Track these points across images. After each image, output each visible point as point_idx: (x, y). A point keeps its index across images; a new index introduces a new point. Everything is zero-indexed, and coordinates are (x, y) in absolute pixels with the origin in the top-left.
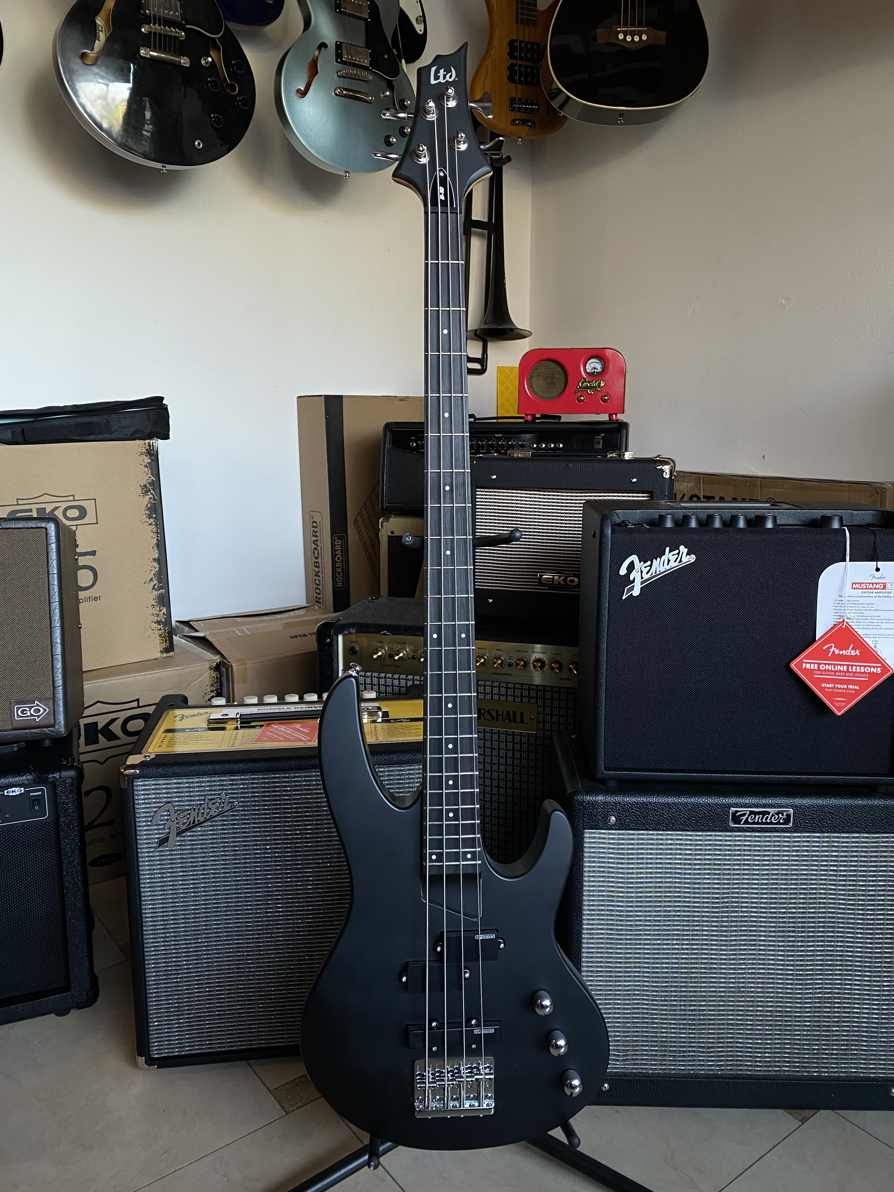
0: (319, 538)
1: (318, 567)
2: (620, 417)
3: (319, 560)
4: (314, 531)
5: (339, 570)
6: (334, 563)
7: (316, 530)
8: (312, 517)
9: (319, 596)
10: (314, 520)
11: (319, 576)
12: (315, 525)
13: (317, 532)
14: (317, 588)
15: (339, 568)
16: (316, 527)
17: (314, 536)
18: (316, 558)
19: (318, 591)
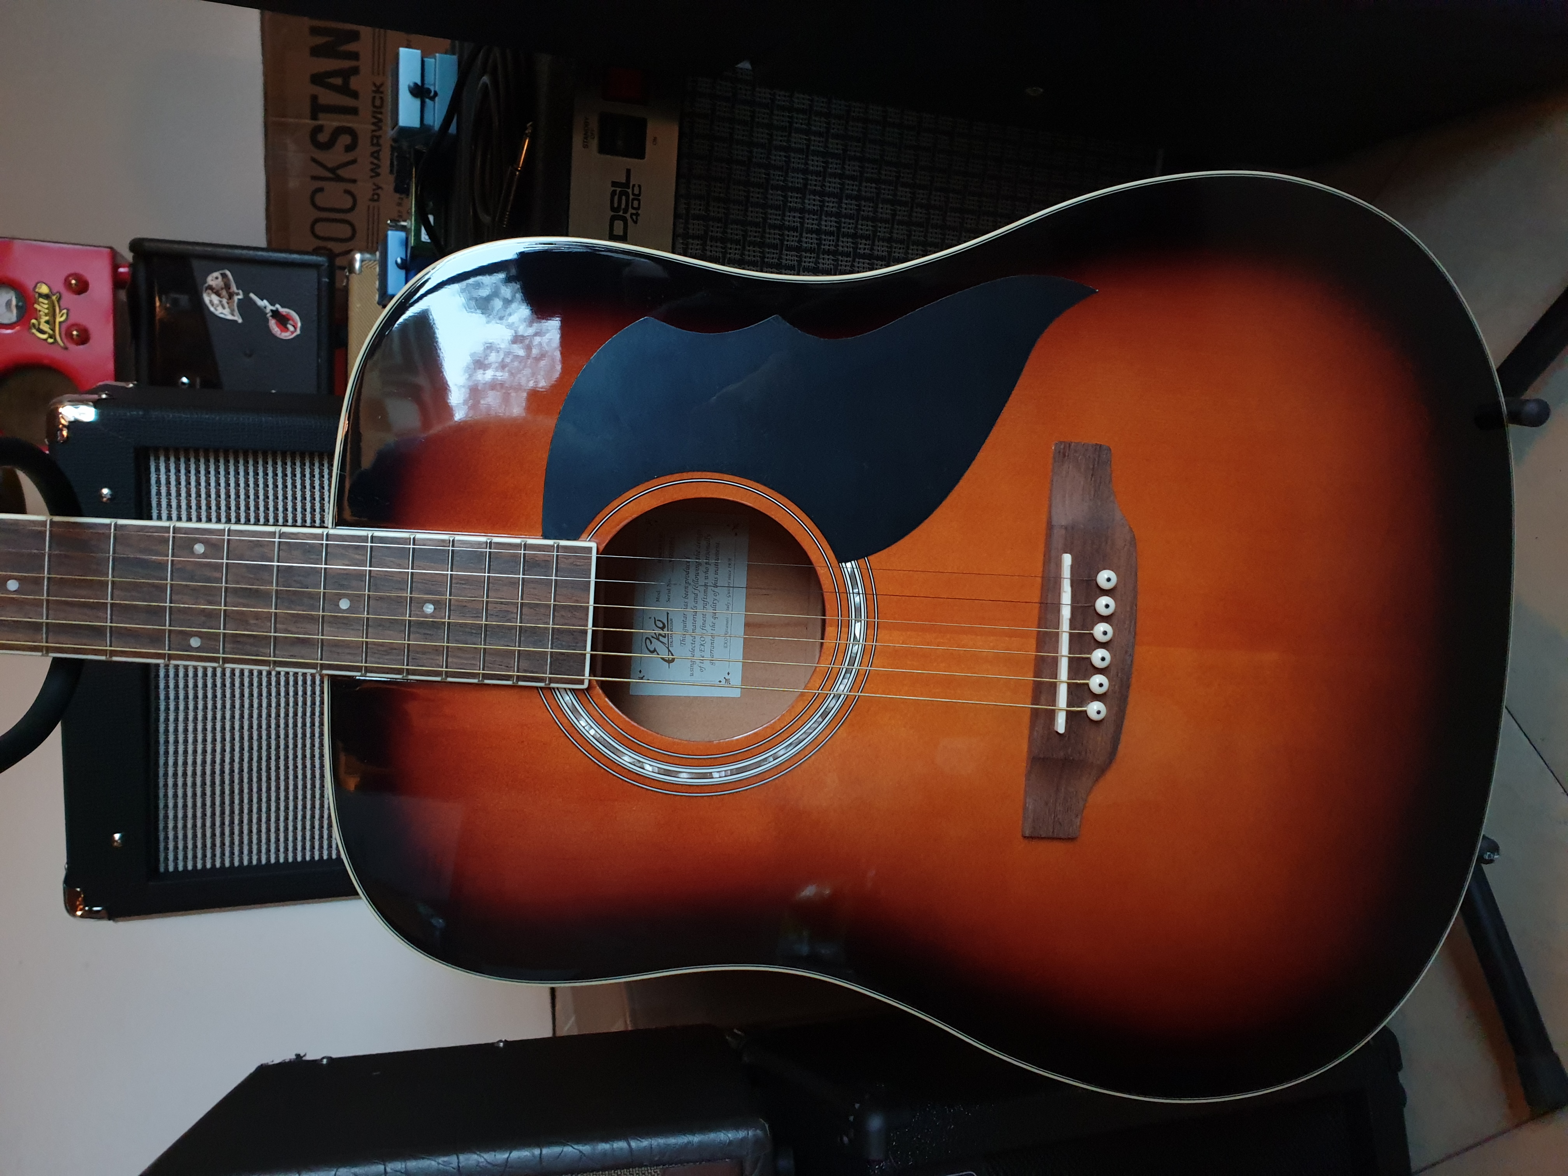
2: (125, 256)
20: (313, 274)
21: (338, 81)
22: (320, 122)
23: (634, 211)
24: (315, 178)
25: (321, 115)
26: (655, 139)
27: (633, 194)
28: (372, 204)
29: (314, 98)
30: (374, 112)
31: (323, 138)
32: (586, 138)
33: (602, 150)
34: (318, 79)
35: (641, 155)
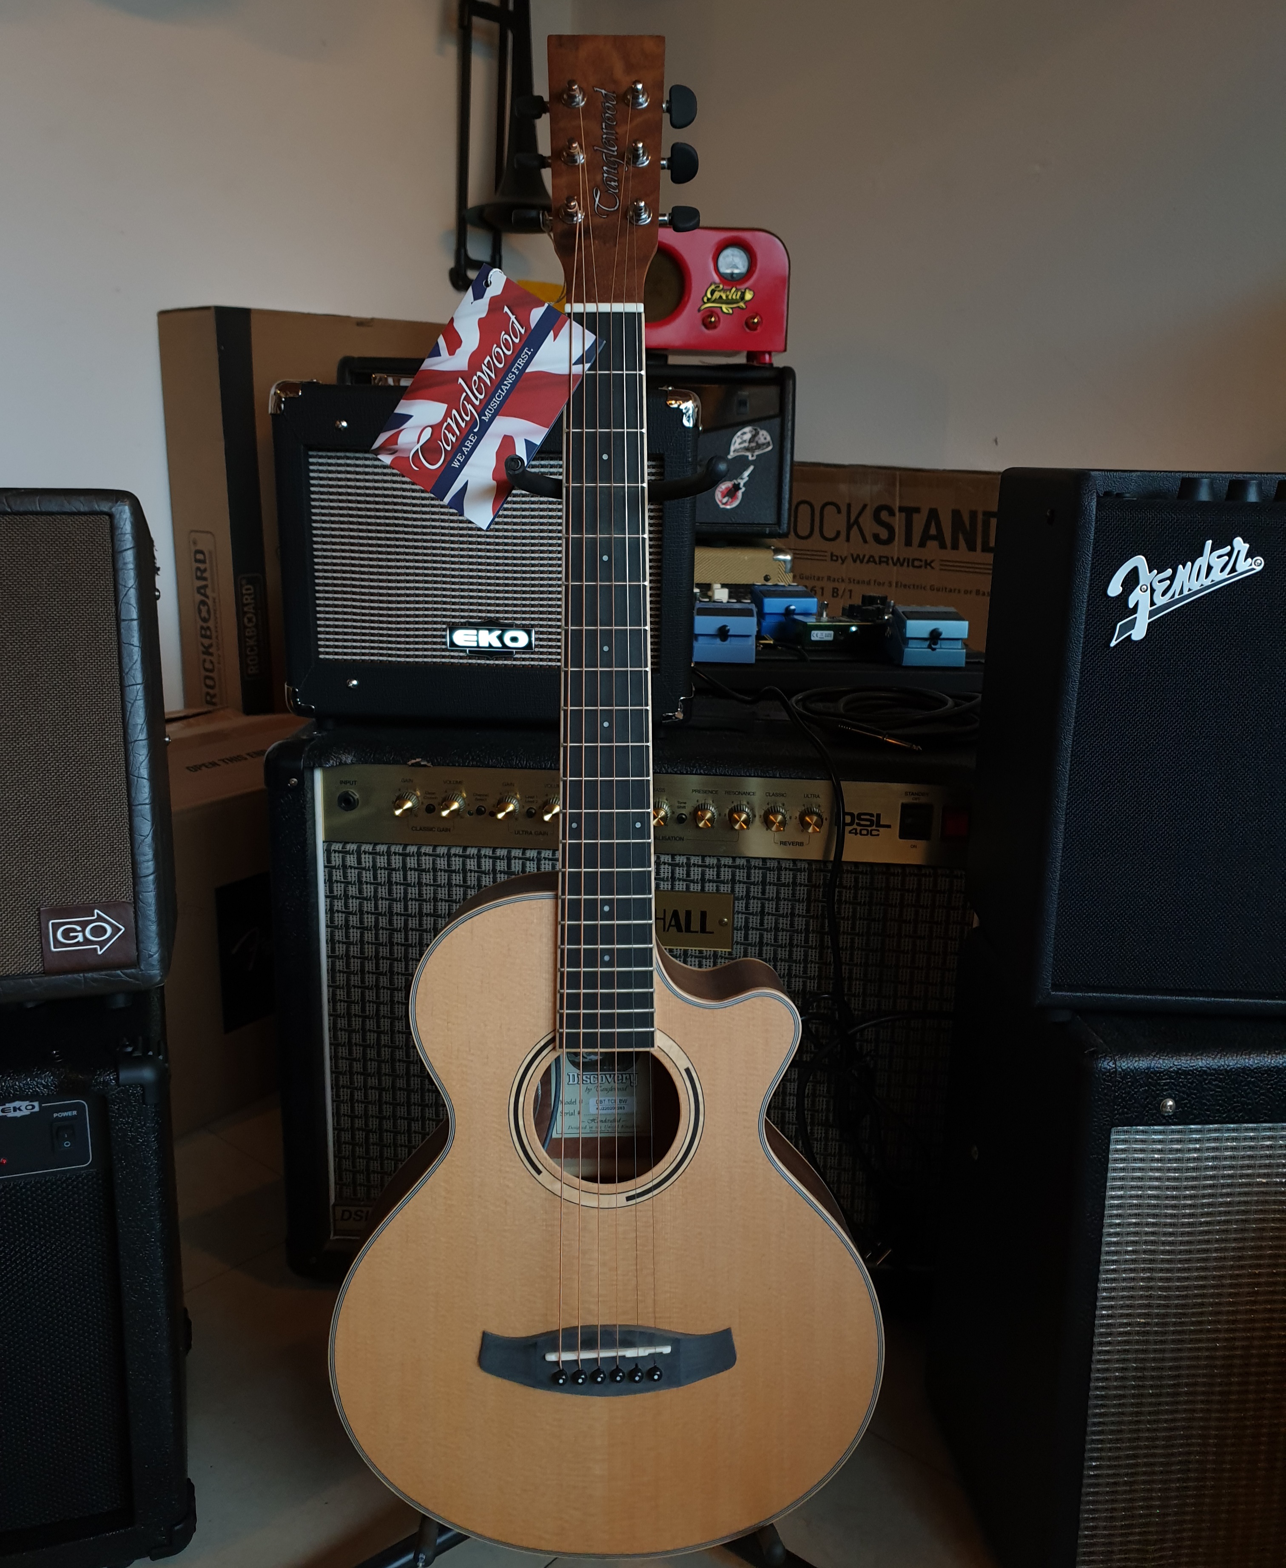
0: (209, 582)
1: (210, 637)
2: (779, 361)
3: (211, 624)
4: (198, 569)
5: (251, 642)
6: (241, 628)
7: (202, 566)
8: (195, 543)
9: (211, 691)
10: (199, 547)
11: (211, 654)
12: (200, 557)
13: (205, 570)
14: (207, 677)
15: (250, 638)
16: (203, 562)
17: (198, 578)
18: (204, 620)
19: (209, 682)
20: (770, 518)
21: (933, 531)
22: (897, 514)
23: (858, 831)
24: (849, 506)
25: (904, 514)
26: (914, 846)
27: (871, 830)
28: (829, 554)
29: (917, 510)
30: (908, 560)
31: (884, 515)
32: (913, 794)
33: (904, 806)
34: (933, 514)
35: (903, 835)
